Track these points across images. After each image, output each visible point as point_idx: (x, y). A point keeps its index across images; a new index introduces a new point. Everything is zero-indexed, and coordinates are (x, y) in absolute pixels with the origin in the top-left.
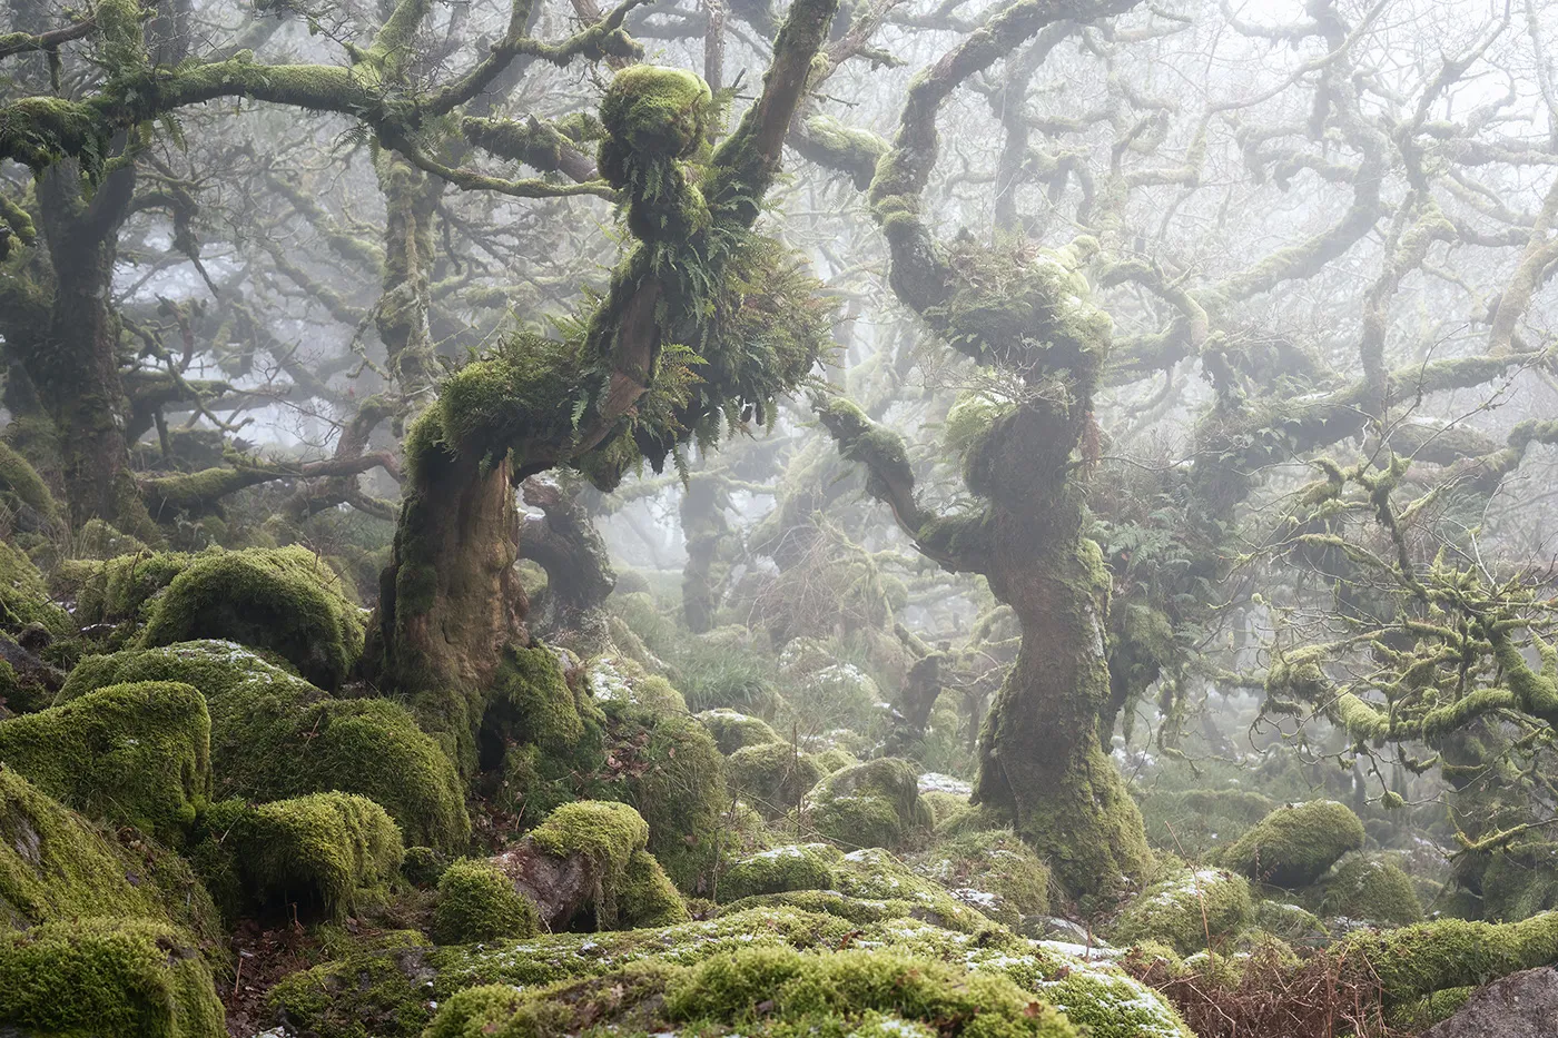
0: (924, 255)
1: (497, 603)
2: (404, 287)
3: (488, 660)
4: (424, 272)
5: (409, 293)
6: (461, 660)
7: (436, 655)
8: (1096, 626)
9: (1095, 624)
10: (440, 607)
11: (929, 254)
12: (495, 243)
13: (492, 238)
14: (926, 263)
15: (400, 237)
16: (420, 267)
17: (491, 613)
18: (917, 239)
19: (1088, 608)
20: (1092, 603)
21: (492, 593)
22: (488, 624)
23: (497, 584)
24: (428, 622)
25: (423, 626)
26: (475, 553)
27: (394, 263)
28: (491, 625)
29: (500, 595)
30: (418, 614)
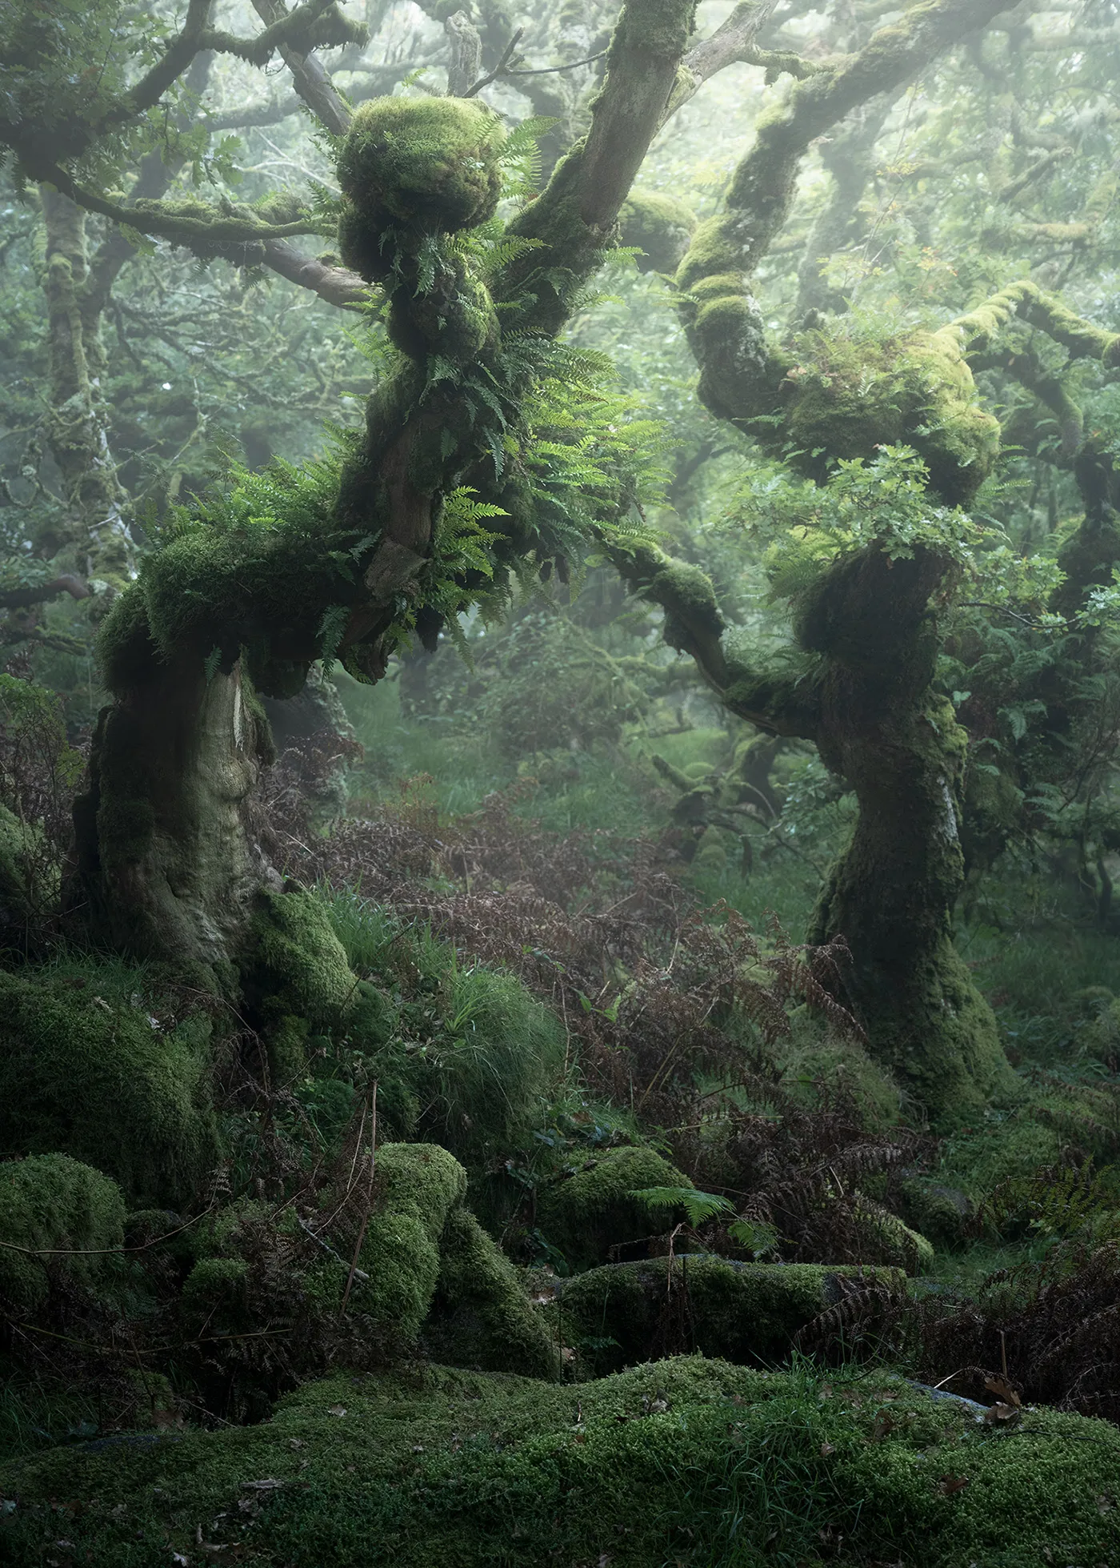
0: (752, 354)
1: (237, 842)
2: (76, 400)
3: (233, 914)
4: (96, 382)
5: (81, 407)
6: (197, 918)
7: (163, 915)
8: (949, 801)
9: (948, 799)
10: (159, 851)
11: (760, 352)
12: (176, 334)
13: (172, 328)
14: (754, 364)
15: (66, 342)
16: (91, 377)
17: (231, 854)
18: (745, 333)
19: (941, 781)
20: (945, 775)
21: (229, 830)
22: (229, 869)
23: (234, 818)
24: (147, 872)
25: (141, 877)
26: (204, 779)
27: (61, 373)
28: (231, 869)
29: (240, 830)
30: (133, 861)
